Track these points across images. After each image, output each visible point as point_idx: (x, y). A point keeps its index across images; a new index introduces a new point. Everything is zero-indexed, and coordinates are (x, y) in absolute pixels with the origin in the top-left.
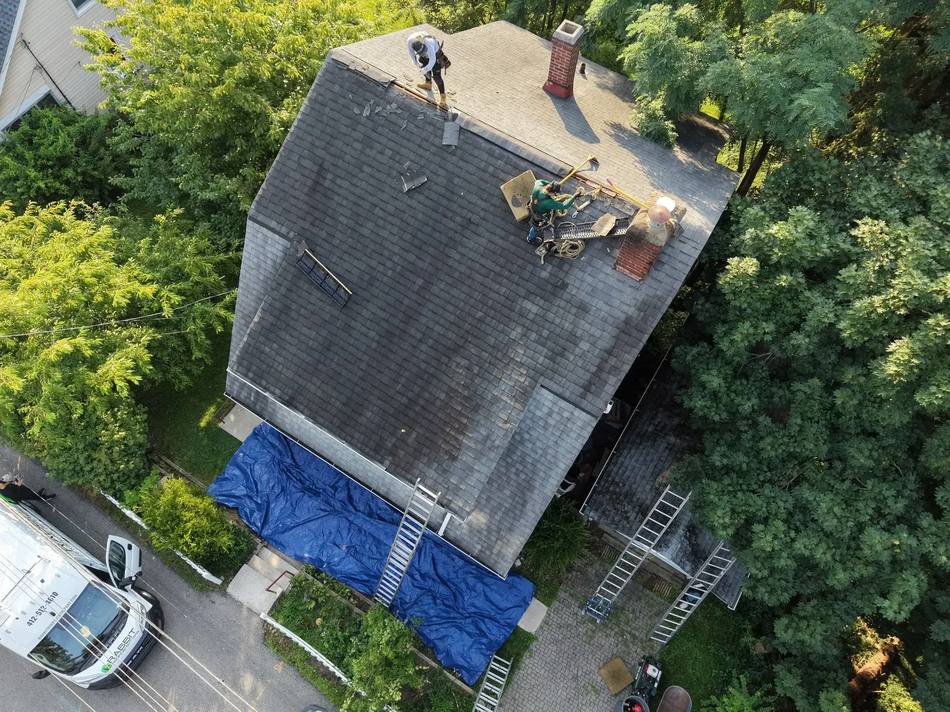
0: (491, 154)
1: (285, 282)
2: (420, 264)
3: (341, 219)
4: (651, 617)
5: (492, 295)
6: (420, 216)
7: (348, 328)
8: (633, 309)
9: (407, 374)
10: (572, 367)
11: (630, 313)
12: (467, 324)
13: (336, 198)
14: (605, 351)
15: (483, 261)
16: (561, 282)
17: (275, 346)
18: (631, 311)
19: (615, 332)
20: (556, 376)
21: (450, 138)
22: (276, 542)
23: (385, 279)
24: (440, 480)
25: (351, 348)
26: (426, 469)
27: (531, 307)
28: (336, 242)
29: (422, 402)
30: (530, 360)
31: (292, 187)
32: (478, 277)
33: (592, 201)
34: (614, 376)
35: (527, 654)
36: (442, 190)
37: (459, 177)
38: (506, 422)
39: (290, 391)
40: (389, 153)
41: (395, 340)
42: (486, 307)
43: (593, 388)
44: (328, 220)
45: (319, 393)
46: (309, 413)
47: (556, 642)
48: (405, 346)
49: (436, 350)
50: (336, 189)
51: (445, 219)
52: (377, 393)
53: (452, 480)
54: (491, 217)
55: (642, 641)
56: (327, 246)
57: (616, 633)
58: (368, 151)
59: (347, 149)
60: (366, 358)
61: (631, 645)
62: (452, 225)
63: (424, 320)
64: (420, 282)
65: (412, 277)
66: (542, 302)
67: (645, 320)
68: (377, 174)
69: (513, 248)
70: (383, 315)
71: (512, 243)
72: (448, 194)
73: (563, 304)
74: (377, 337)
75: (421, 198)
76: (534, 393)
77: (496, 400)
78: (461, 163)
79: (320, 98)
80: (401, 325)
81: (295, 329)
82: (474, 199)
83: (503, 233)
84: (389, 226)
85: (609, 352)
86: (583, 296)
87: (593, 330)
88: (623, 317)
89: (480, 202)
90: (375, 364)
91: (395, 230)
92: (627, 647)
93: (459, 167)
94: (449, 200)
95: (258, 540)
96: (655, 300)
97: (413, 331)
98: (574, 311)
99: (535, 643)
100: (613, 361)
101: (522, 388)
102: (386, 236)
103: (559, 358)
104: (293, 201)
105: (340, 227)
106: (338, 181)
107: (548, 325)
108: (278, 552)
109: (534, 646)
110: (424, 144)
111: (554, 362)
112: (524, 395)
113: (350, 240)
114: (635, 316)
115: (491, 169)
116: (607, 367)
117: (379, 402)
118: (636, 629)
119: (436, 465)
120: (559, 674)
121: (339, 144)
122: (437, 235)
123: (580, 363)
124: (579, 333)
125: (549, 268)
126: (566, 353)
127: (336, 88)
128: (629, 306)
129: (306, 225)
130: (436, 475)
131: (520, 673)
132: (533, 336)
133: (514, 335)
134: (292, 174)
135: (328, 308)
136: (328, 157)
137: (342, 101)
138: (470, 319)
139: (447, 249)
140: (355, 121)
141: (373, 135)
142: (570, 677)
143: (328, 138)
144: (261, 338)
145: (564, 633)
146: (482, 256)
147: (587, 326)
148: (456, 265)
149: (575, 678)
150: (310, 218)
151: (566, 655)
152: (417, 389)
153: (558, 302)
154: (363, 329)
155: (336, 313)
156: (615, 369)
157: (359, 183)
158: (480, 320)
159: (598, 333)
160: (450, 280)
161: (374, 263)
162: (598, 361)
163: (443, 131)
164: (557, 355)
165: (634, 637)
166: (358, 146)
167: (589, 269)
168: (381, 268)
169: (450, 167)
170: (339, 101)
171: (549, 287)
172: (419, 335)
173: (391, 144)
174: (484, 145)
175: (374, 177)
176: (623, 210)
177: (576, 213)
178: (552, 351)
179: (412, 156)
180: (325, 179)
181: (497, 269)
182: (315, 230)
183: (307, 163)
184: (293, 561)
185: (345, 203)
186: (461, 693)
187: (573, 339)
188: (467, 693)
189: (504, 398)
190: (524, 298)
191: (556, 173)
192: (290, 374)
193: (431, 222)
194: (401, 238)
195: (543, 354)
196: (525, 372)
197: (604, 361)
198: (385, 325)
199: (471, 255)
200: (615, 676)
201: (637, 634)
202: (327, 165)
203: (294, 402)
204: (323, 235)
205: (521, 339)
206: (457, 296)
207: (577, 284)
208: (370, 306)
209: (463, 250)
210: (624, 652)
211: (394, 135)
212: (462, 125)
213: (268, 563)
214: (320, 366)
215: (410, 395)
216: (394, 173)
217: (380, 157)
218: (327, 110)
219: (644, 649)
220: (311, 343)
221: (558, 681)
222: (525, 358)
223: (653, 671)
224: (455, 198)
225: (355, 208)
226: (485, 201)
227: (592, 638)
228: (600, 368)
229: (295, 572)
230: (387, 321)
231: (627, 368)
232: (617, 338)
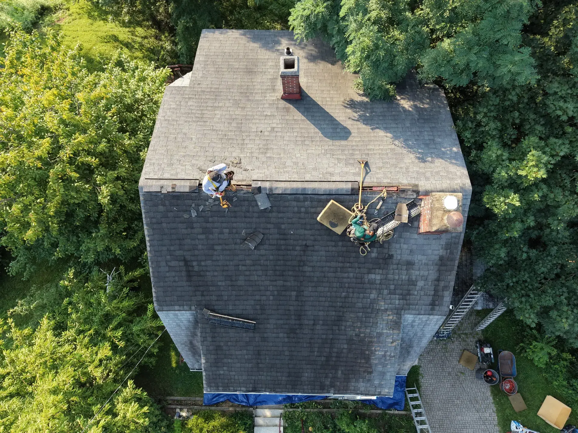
0: (297, 200)
1: (207, 335)
2: (289, 284)
3: (220, 283)
4: (469, 318)
5: (345, 280)
6: (271, 257)
7: (264, 339)
8: (441, 251)
9: (316, 345)
10: (418, 297)
11: (441, 254)
12: (338, 303)
13: (208, 273)
14: (435, 280)
15: (328, 264)
16: (387, 255)
17: (225, 368)
18: (442, 252)
19: (437, 267)
20: (411, 306)
21: (263, 203)
22: (260, 402)
23: (271, 302)
24: (369, 385)
25: (272, 348)
26: (357, 384)
27: (376, 277)
28: (226, 298)
29: (334, 355)
30: (390, 306)
31: (175, 281)
32: (330, 275)
33: (383, 200)
34: (446, 291)
35: (420, 377)
36: (277, 236)
37: (283, 224)
38: (392, 343)
39: (251, 385)
40: (227, 231)
41: (298, 331)
42: (345, 289)
43: (437, 303)
44: (211, 288)
45: (269, 378)
46: (269, 390)
47: (430, 362)
48: (306, 331)
49: (327, 325)
50: (204, 269)
51: (289, 252)
52: (304, 362)
53: (375, 382)
54: (319, 238)
55: (471, 334)
56: (221, 303)
57: (457, 338)
58: (211, 236)
59: (197, 242)
60: (285, 349)
61: (467, 339)
62: (296, 253)
63: (309, 313)
64: (294, 293)
65: (288, 293)
66: (381, 271)
67: (452, 253)
68: (227, 247)
69: (344, 249)
70: (281, 322)
71: (343, 246)
72: (282, 237)
73: (395, 266)
74: (285, 335)
75: (266, 247)
76: (402, 321)
77: (380, 335)
78: (281, 215)
79: (154, 220)
80: (297, 322)
81: (231, 355)
82: (302, 232)
83: (333, 243)
84: (254, 273)
85: (438, 280)
86: (406, 257)
87: (422, 273)
88: (437, 258)
89: (306, 232)
90: (293, 349)
91: (260, 273)
92: (466, 341)
93: (281, 218)
94: (285, 240)
95: (251, 409)
96: (454, 239)
97: (306, 322)
98: (404, 267)
99: (421, 369)
100: (442, 284)
101: (393, 322)
102: (256, 279)
103: (408, 297)
104: (179, 289)
105: (222, 288)
106: (203, 263)
107: (392, 282)
108: (264, 406)
109: (421, 371)
110: (248, 214)
111: (406, 300)
112: (397, 325)
113: (234, 293)
114: (444, 254)
115: (303, 210)
116: (440, 288)
117: (308, 366)
118: (465, 329)
119: (361, 380)
120: (441, 377)
121: (188, 241)
122: (289, 263)
123: (422, 293)
124: (414, 278)
125: (375, 250)
126: (411, 292)
127: (161, 208)
128: (439, 250)
129: (200, 298)
130: (364, 384)
131: (423, 388)
132: (385, 292)
133: (372, 296)
134: (168, 274)
135: (244, 335)
136: (185, 253)
137: (170, 214)
138: (339, 300)
139: (301, 268)
140: (190, 224)
141: (208, 225)
142: (447, 374)
143: (177, 242)
144: (214, 369)
145: (432, 354)
146: (326, 261)
147: (417, 273)
148: (312, 274)
149: (449, 373)
150: (198, 293)
151: (439, 365)
152: (327, 350)
153: (392, 267)
154: (274, 335)
155: (251, 335)
156: (445, 288)
157: (218, 258)
158: (345, 298)
159: (426, 273)
160: (313, 284)
161: (257, 297)
162: (433, 288)
163: (256, 201)
164: (406, 295)
165: (466, 334)
166: (203, 237)
167: (402, 240)
168: (264, 298)
169: (273, 220)
170: (169, 216)
171: (381, 261)
172: (312, 322)
173: (224, 225)
174: (289, 197)
175: (226, 250)
176: (407, 197)
177: (376, 211)
178: (402, 295)
179: (243, 225)
180: (193, 266)
181: (341, 265)
182: (207, 298)
183: (173, 263)
184: (277, 406)
185: (216, 274)
186: (401, 417)
187: (412, 283)
188: (403, 415)
189: (385, 331)
190: (368, 273)
191: (350, 193)
192: (244, 377)
193: (281, 258)
194: (266, 275)
195: (397, 299)
196: (391, 313)
197: (436, 286)
198: (287, 326)
199: (318, 264)
200: (468, 361)
201: (467, 332)
202: (188, 258)
203: (257, 389)
204: (214, 298)
205: (378, 297)
206: (323, 291)
207: (399, 252)
208: (271, 321)
209: (311, 264)
210: (465, 345)
211: (223, 219)
212: (268, 192)
213: (265, 417)
214: (260, 365)
215: (325, 354)
216: (238, 241)
217: (222, 236)
218: (164, 225)
219: (474, 337)
220: (246, 357)
221: (442, 380)
222: (386, 306)
223: (487, 350)
224: (289, 237)
225: (225, 273)
226: (310, 229)
227: (446, 348)
228: (436, 291)
229: (281, 411)
230: (286, 324)
231: (452, 284)
232: (439, 270)
